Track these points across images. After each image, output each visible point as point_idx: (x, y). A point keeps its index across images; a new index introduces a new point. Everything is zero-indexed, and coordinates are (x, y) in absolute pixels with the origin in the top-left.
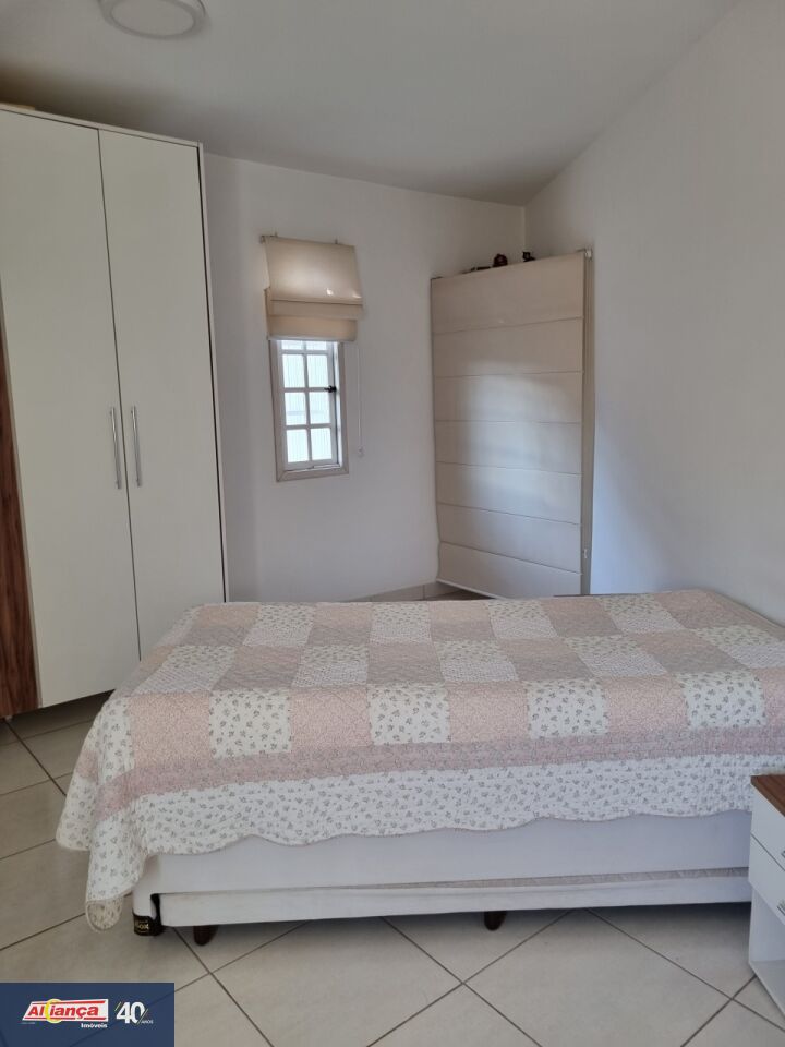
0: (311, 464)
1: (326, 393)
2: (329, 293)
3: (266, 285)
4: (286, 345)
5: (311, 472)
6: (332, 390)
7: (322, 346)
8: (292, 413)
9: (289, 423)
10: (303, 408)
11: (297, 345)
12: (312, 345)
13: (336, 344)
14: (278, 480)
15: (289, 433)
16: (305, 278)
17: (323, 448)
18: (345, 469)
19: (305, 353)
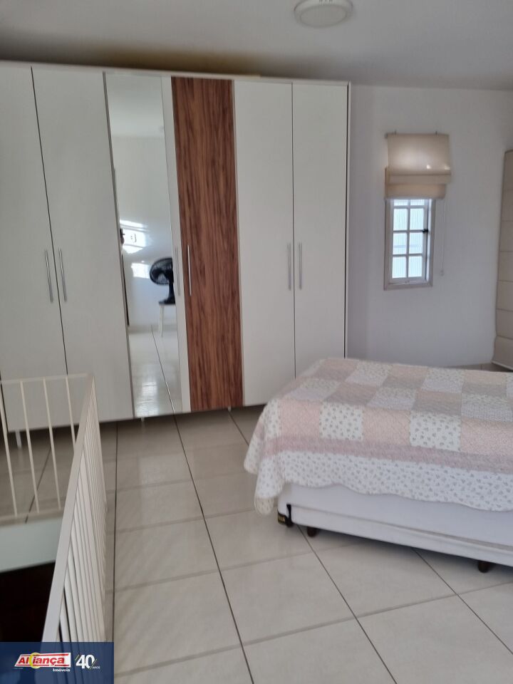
0: (408, 279)
1: (421, 234)
2: (428, 167)
3: (386, 164)
4: (397, 203)
5: (408, 284)
6: (425, 231)
7: (421, 202)
8: (397, 247)
9: (394, 253)
10: (405, 243)
11: (404, 203)
12: (414, 202)
13: (430, 201)
14: (385, 289)
15: (395, 259)
16: (412, 159)
17: (416, 269)
18: (430, 283)
19: (409, 208)
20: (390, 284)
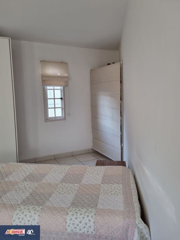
0: (55, 117)
2: (59, 74)
3: (41, 73)
4: (48, 88)
6: (61, 99)
7: (59, 88)
9: (49, 107)
11: (52, 88)
12: (56, 88)
13: (62, 87)
14: (45, 122)
15: (49, 110)
17: (59, 113)
18: (65, 119)
19: (54, 90)
20: (47, 119)
